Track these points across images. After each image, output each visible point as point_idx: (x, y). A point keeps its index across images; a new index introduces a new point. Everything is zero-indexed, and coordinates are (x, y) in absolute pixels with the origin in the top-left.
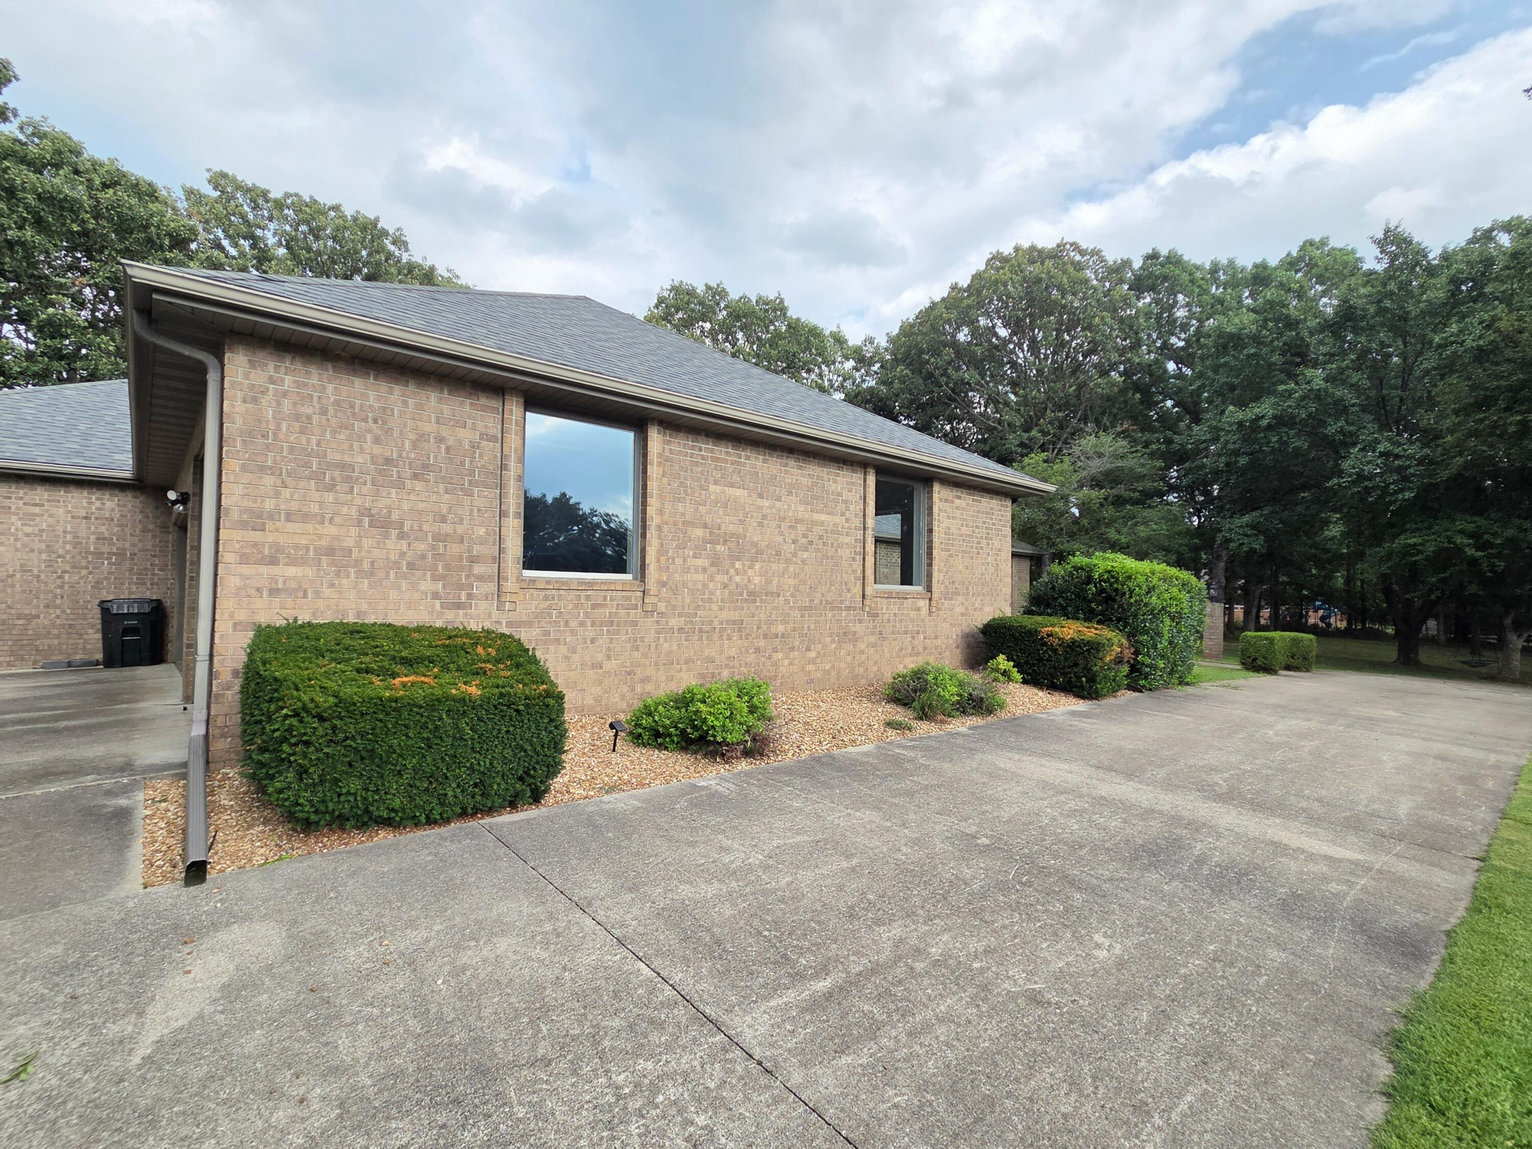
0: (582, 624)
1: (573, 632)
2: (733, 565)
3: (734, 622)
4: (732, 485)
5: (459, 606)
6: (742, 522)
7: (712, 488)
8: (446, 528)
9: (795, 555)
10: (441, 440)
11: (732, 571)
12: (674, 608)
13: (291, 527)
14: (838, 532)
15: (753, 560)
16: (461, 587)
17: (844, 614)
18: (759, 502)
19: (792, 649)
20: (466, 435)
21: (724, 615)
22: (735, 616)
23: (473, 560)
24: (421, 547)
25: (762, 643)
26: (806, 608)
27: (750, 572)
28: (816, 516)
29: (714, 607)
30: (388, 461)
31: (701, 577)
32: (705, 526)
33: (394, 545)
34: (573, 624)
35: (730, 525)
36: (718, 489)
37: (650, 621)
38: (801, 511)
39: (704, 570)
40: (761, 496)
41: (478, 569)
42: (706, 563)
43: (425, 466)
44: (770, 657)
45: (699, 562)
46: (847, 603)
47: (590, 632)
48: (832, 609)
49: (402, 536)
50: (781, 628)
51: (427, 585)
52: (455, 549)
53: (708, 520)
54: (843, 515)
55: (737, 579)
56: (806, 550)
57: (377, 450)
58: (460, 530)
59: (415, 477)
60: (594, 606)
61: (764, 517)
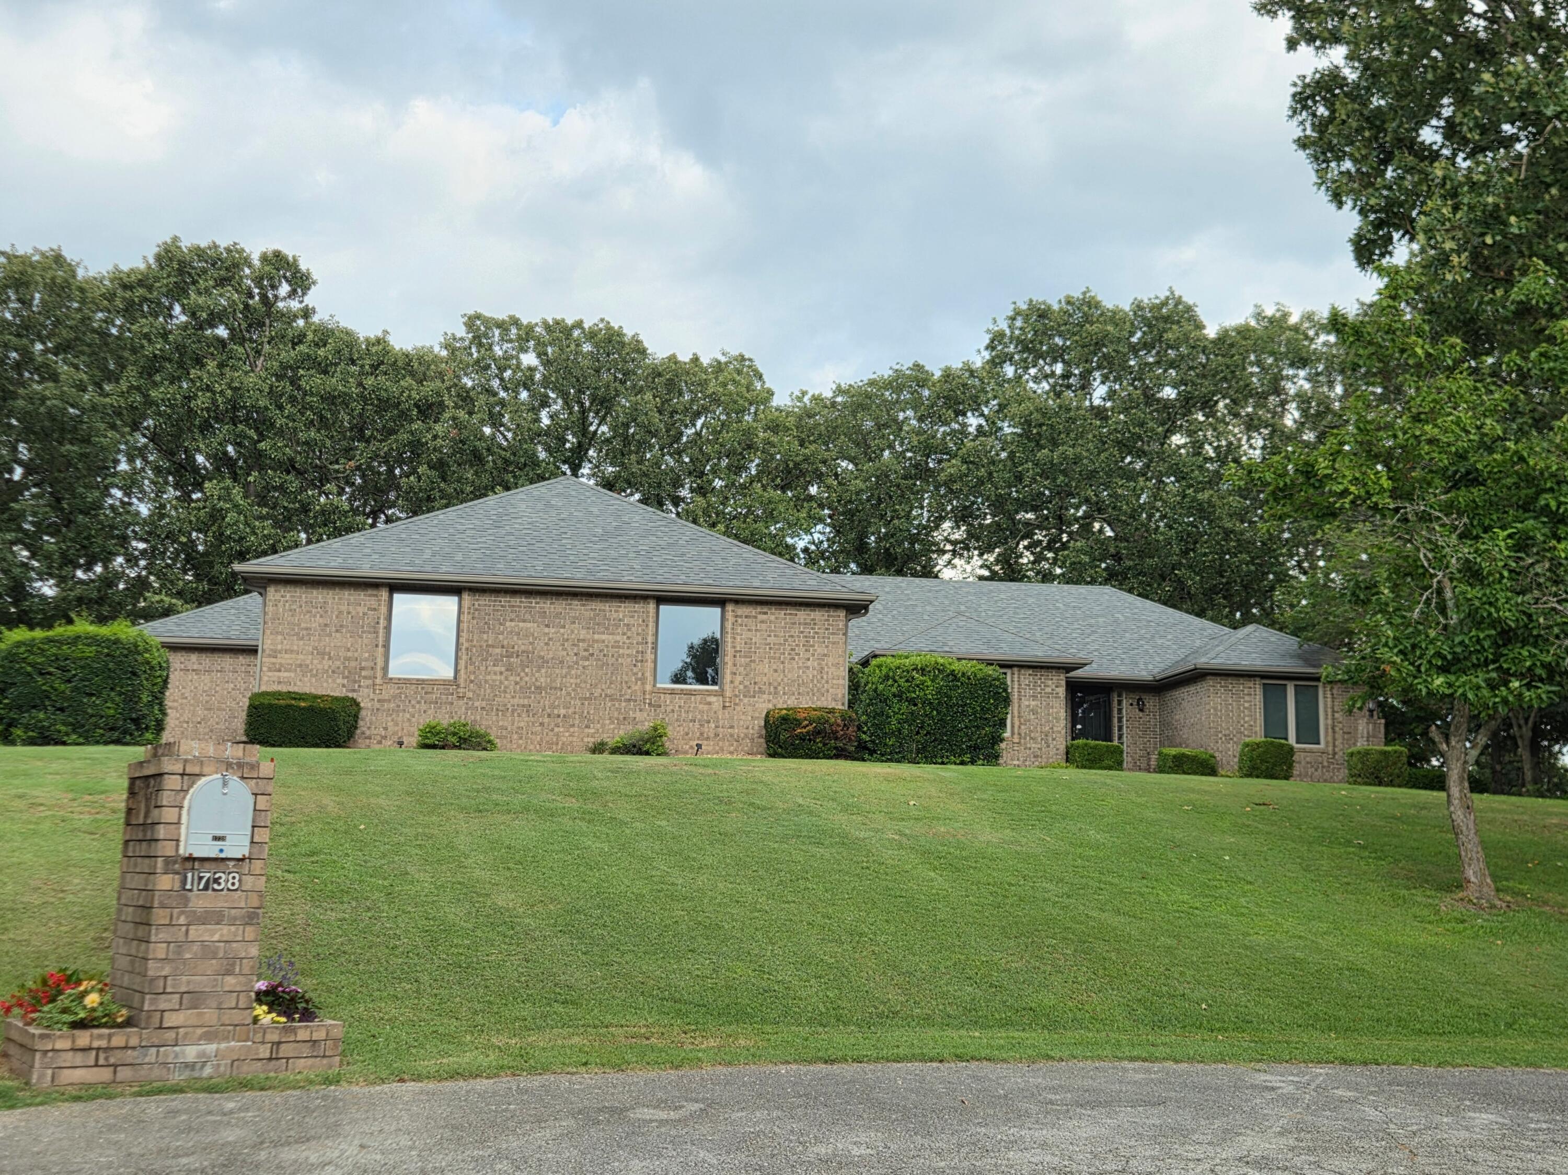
0: (419, 702)
1: (413, 707)
2: (523, 670)
3: (523, 706)
4: (524, 621)
5: (354, 691)
6: (531, 643)
7: (508, 624)
8: (349, 654)
9: (577, 663)
10: (349, 613)
11: (522, 674)
12: (478, 695)
13: (287, 656)
14: (619, 647)
15: (539, 668)
16: (355, 682)
17: (623, 704)
18: (546, 630)
19: (573, 725)
20: (361, 610)
21: (516, 701)
22: (526, 702)
23: (362, 669)
24: (338, 663)
25: (546, 720)
26: (586, 699)
27: (537, 675)
28: (596, 637)
29: (508, 696)
30: (326, 625)
31: (498, 677)
32: (503, 647)
33: (327, 663)
34: (413, 702)
35: (521, 645)
36: (513, 624)
37: (461, 702)
38: (583, 634)
39: (501, 673)
40: (547, 626)
41: (364, 673)
42: (503, 669)
43: (341, 626)
44: (552, 730)
45: (497, 669)
46: (628, 697)
47: (424, 707)
48: (612, 700)
49: (330, 658)
50: (563, 712)
51: (340, 681)
52: (353, 664)
53: (505, 643)
54: (624, 634)
55: (527, 679)
56: (588, 659)
57: (321, 620)
58: (356, 655)
59: (337, 631)
60: (426, 693)
61: (550, 639)
